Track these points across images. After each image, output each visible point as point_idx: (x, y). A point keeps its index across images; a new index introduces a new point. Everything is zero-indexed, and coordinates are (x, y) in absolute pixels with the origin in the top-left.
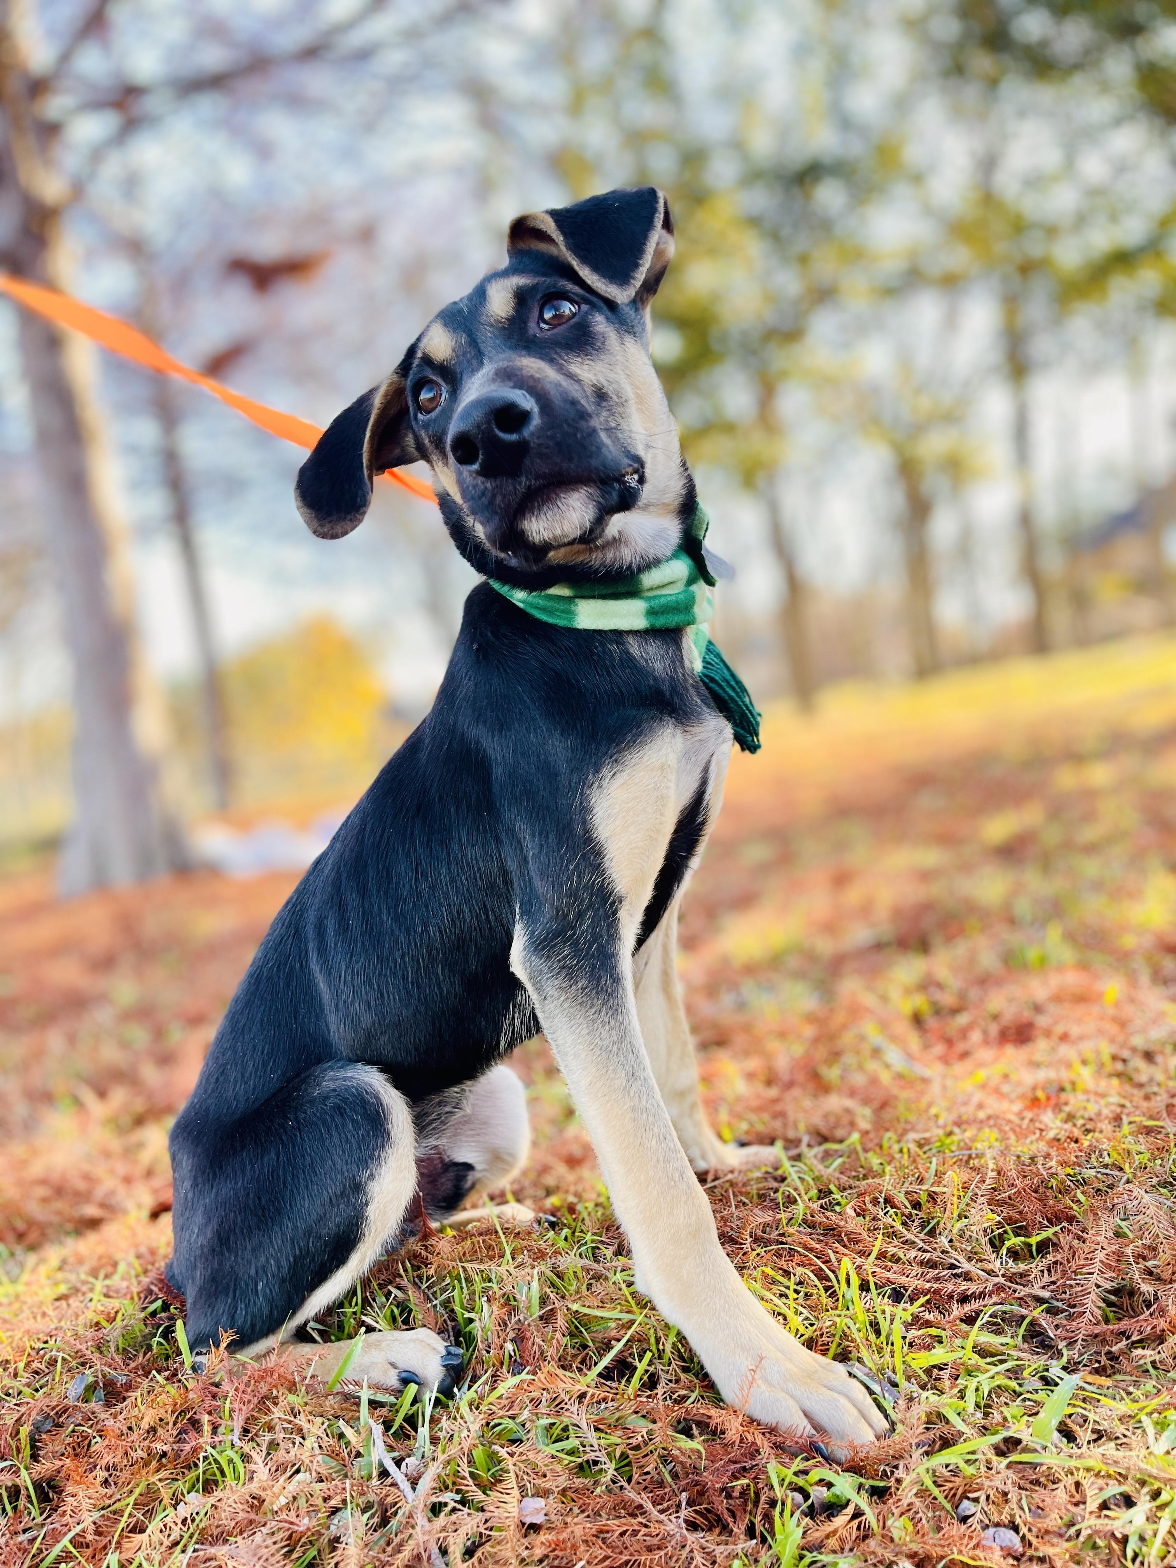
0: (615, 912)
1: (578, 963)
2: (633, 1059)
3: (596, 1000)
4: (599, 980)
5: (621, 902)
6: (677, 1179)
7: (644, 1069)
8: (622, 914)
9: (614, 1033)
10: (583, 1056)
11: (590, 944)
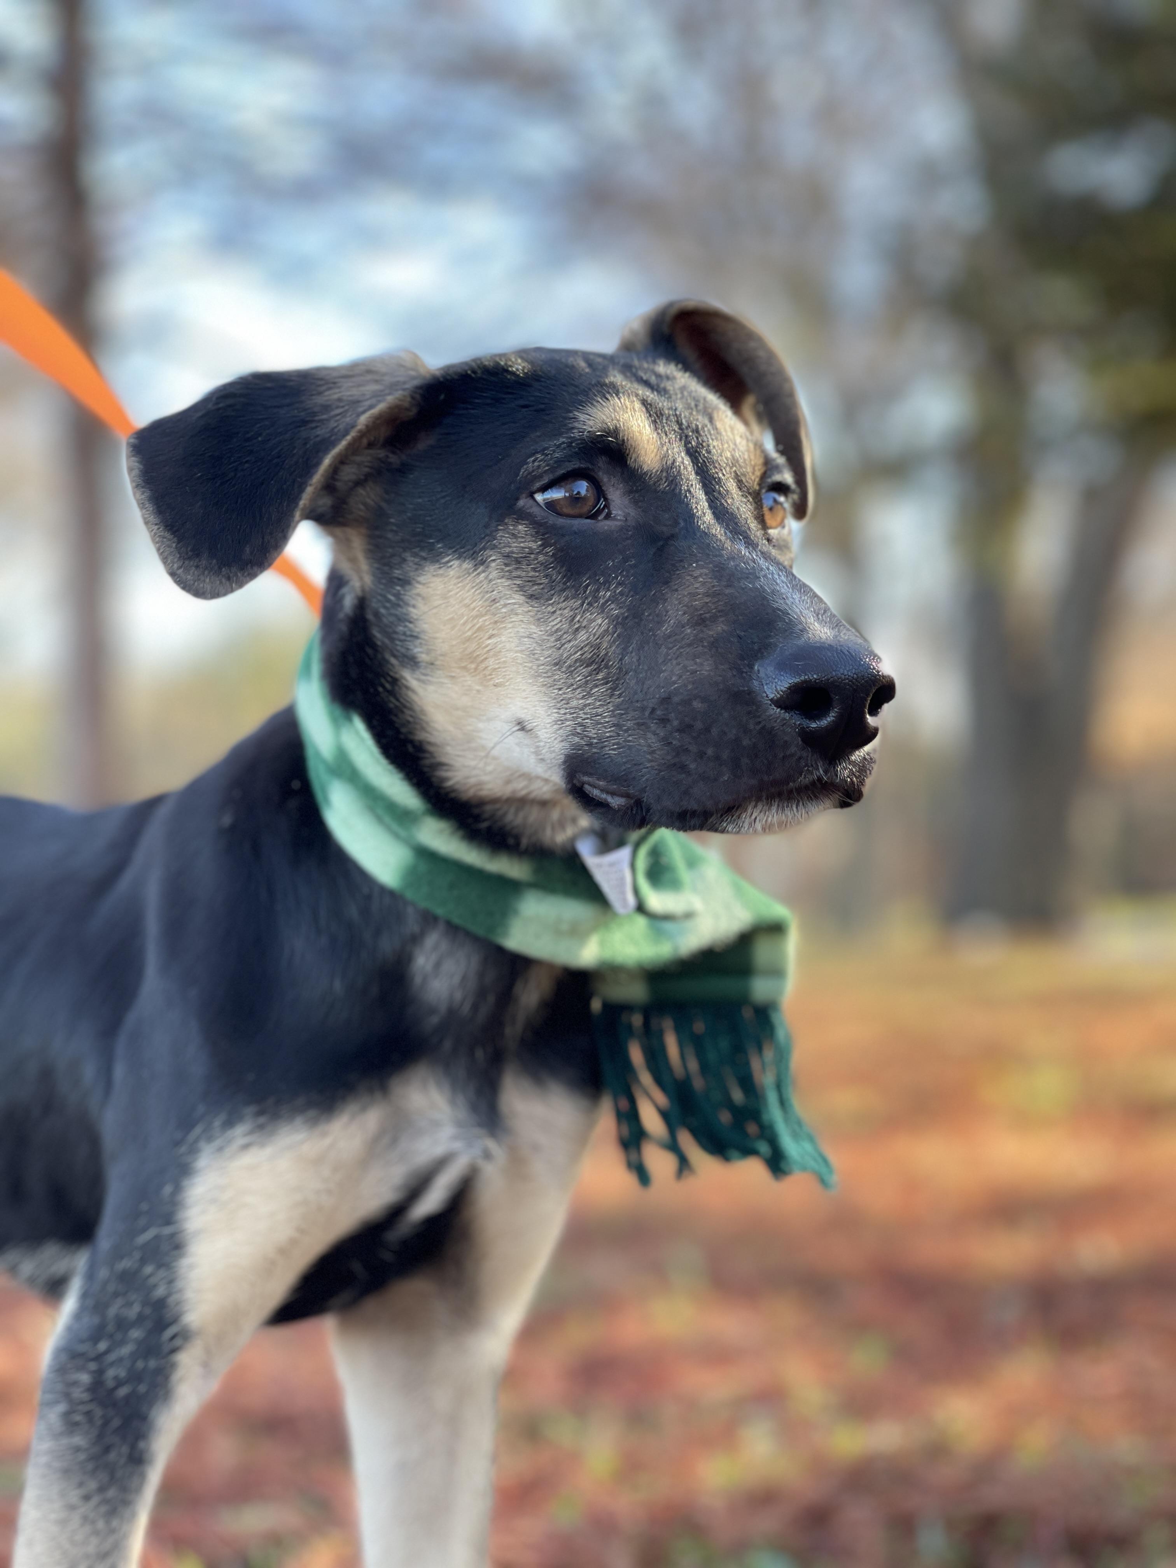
0: (173, 1352)
5: (186, 1340)
8: (186, 1359)
11: (120, 1383)
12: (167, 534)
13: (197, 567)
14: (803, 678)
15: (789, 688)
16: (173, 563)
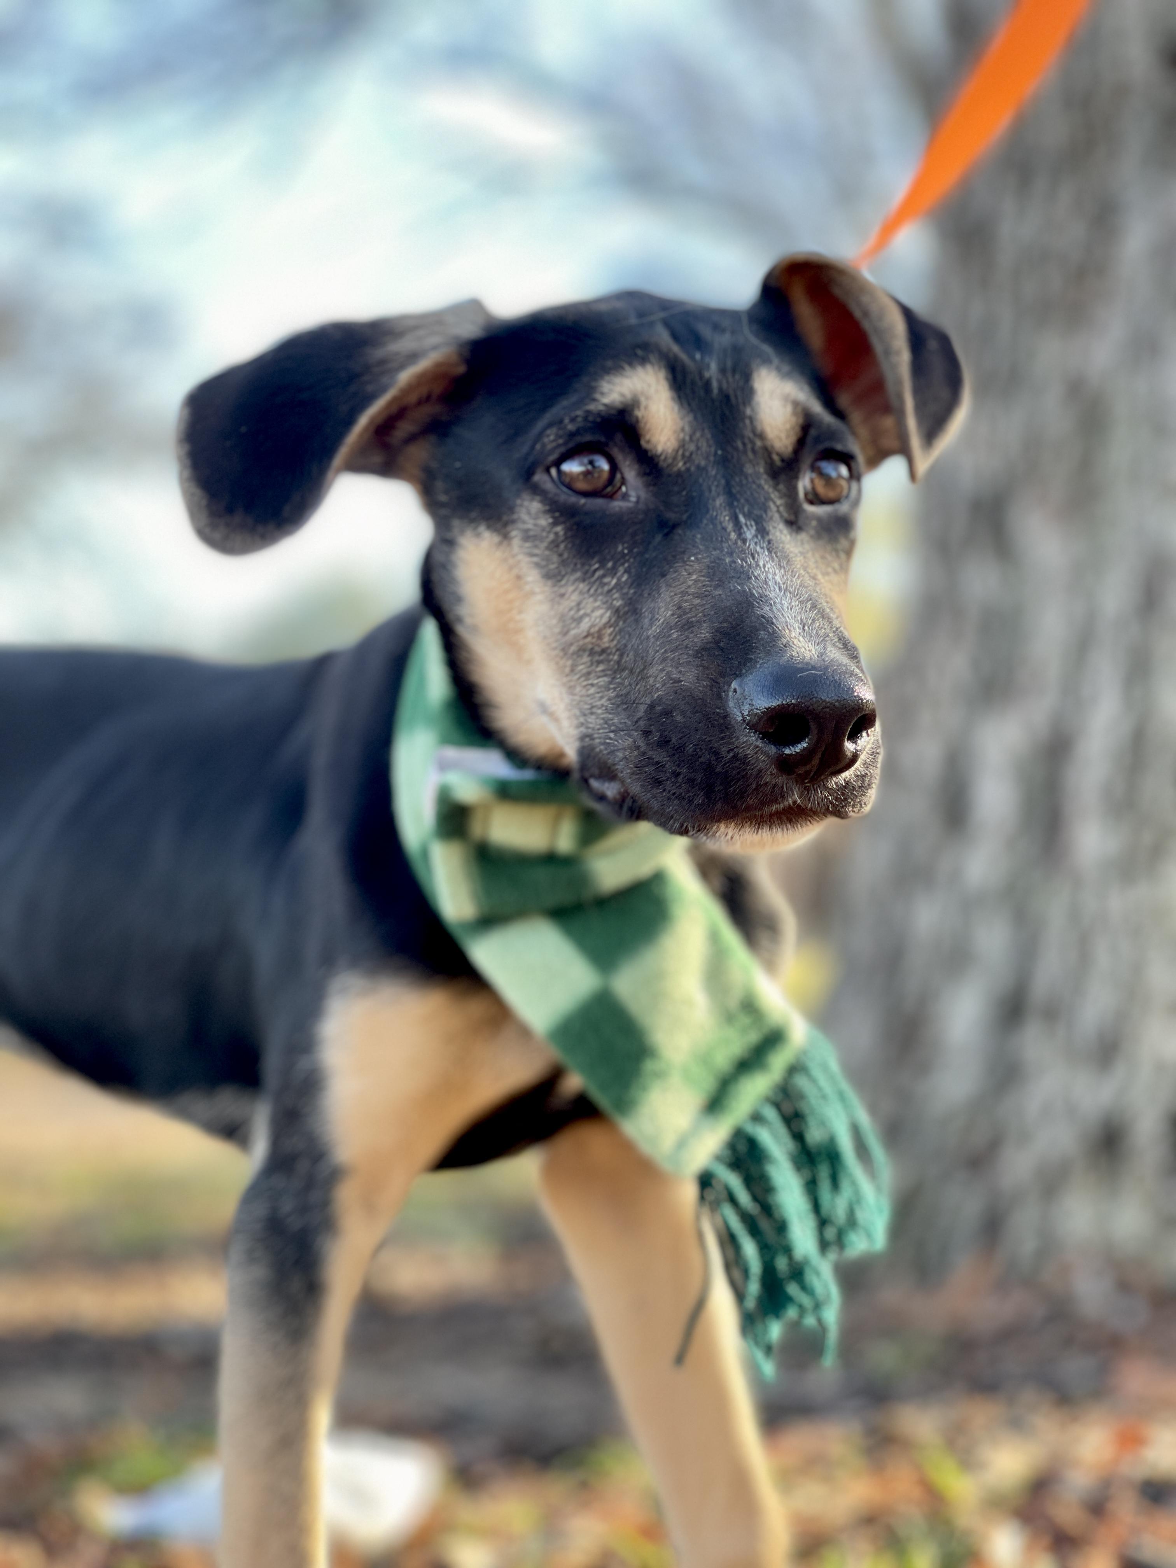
13: (228, 524)
14: (780, 701)
16: (200, 520)
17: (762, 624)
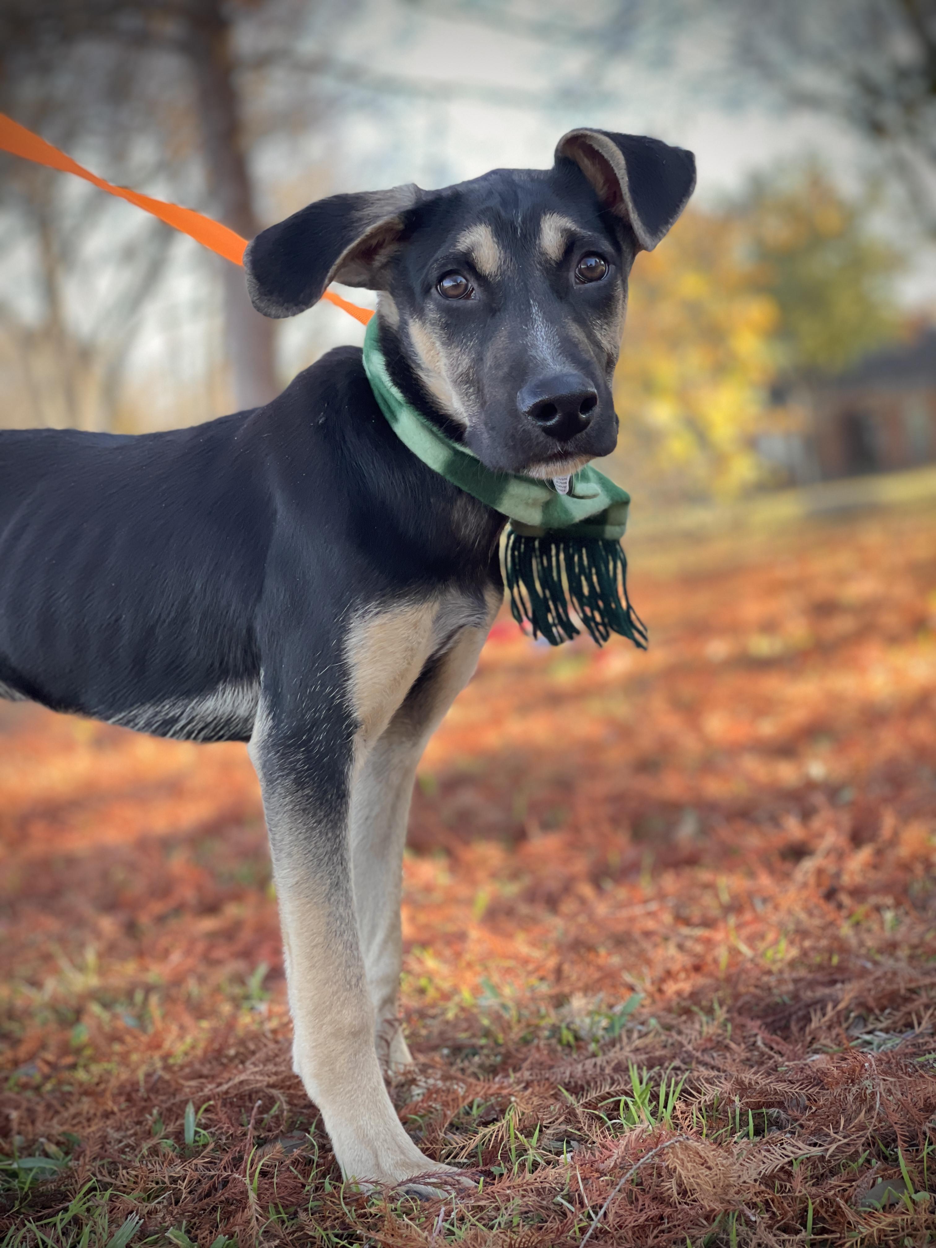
0: (350, 735)
1: (308, 769)
2: (340, 871)
3: (318, 811)
4: (325, 792)
5: (356, 727)
6: (353, 983)
7: (348, 881)
8: (356, 738)
9: (329, 844)
10: (296, 857)
11: (323, 755)
12: (254, 281)
13: (269, 300)
14: (540, 399)
15: (534, 405)
16: (254, 296)
17: (530, 359)
